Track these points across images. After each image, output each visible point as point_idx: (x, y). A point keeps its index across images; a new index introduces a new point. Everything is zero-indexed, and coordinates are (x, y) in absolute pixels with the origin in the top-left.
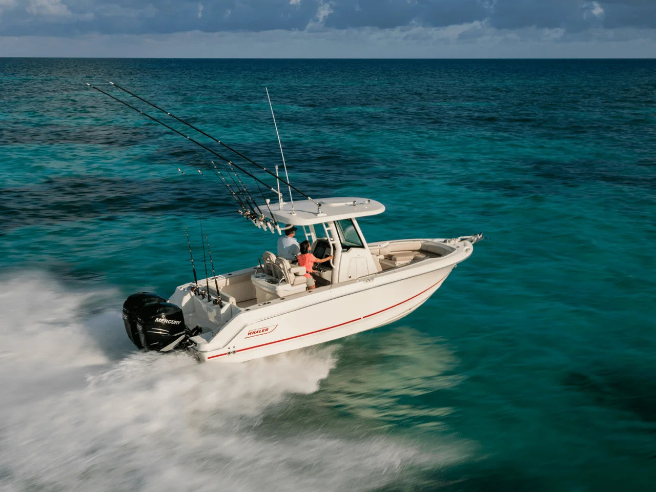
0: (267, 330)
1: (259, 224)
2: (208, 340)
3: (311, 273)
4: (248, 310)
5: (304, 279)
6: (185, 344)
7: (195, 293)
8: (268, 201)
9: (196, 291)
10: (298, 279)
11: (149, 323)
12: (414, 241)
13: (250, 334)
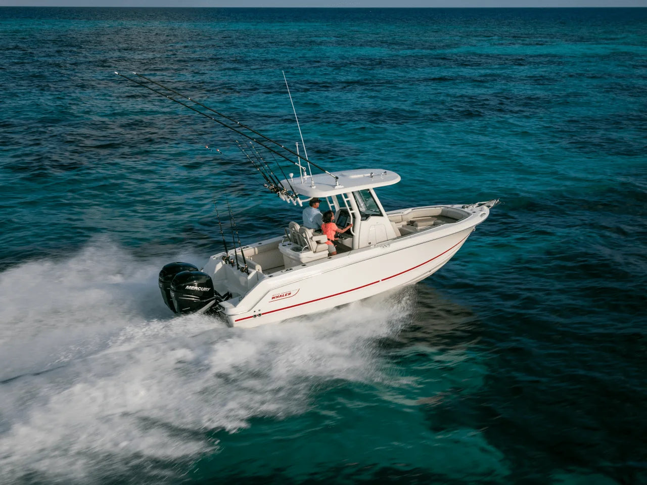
0: (290, 294)
1: (283, 197)
2: (235, 305)
3: (332, 241)
4: (271, 276)
5: (326, 246)
6: (215, 308)
7: (226, 262)
8: (292, 175)
9: (226, 259)
10: (320, 246)
11: (181, 290)
12: (435, 207)
13: (274, 298)
